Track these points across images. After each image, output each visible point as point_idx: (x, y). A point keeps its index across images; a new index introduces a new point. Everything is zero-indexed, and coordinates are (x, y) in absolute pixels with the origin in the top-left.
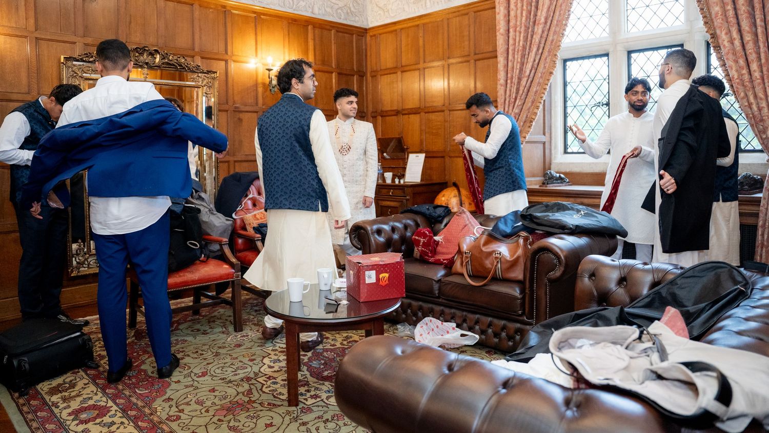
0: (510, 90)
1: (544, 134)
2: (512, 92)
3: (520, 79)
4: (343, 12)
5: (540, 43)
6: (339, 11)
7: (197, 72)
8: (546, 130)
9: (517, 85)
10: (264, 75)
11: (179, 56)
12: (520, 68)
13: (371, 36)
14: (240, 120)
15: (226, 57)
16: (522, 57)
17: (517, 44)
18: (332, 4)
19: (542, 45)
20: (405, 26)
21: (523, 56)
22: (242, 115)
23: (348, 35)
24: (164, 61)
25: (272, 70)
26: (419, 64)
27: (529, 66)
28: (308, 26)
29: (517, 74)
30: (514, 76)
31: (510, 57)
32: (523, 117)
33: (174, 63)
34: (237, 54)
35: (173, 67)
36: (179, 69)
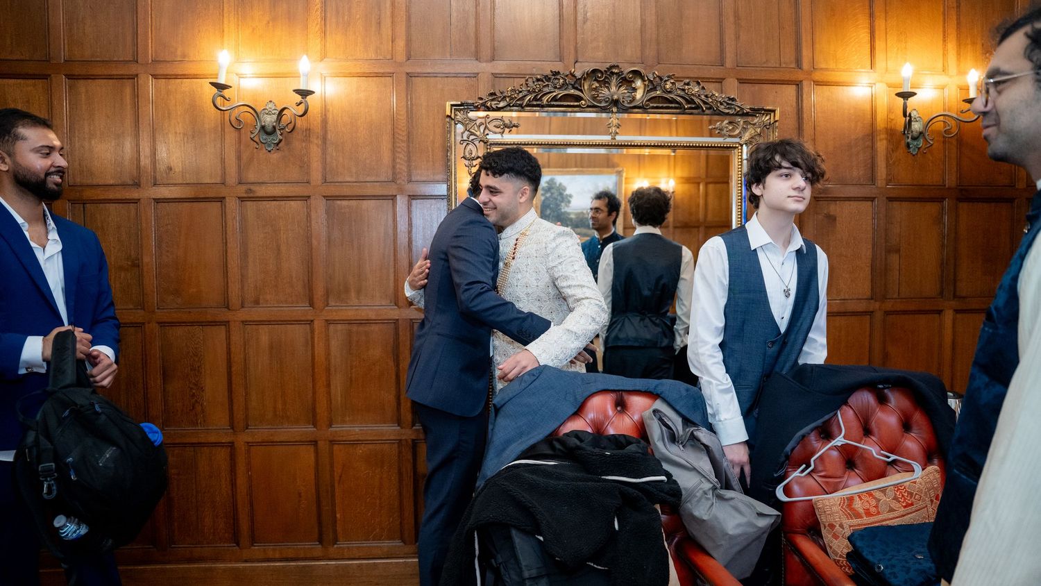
7: (728, 114)
10: (890, 110)
11: (687, 81)
14: (832, 219)
15: (799, 76)
22: (834, 208)
24: (653, 94)
25: (915, 94)
33: (675, 97)
34: (823, 66)
35: (673, 105)
36: (687, 109)
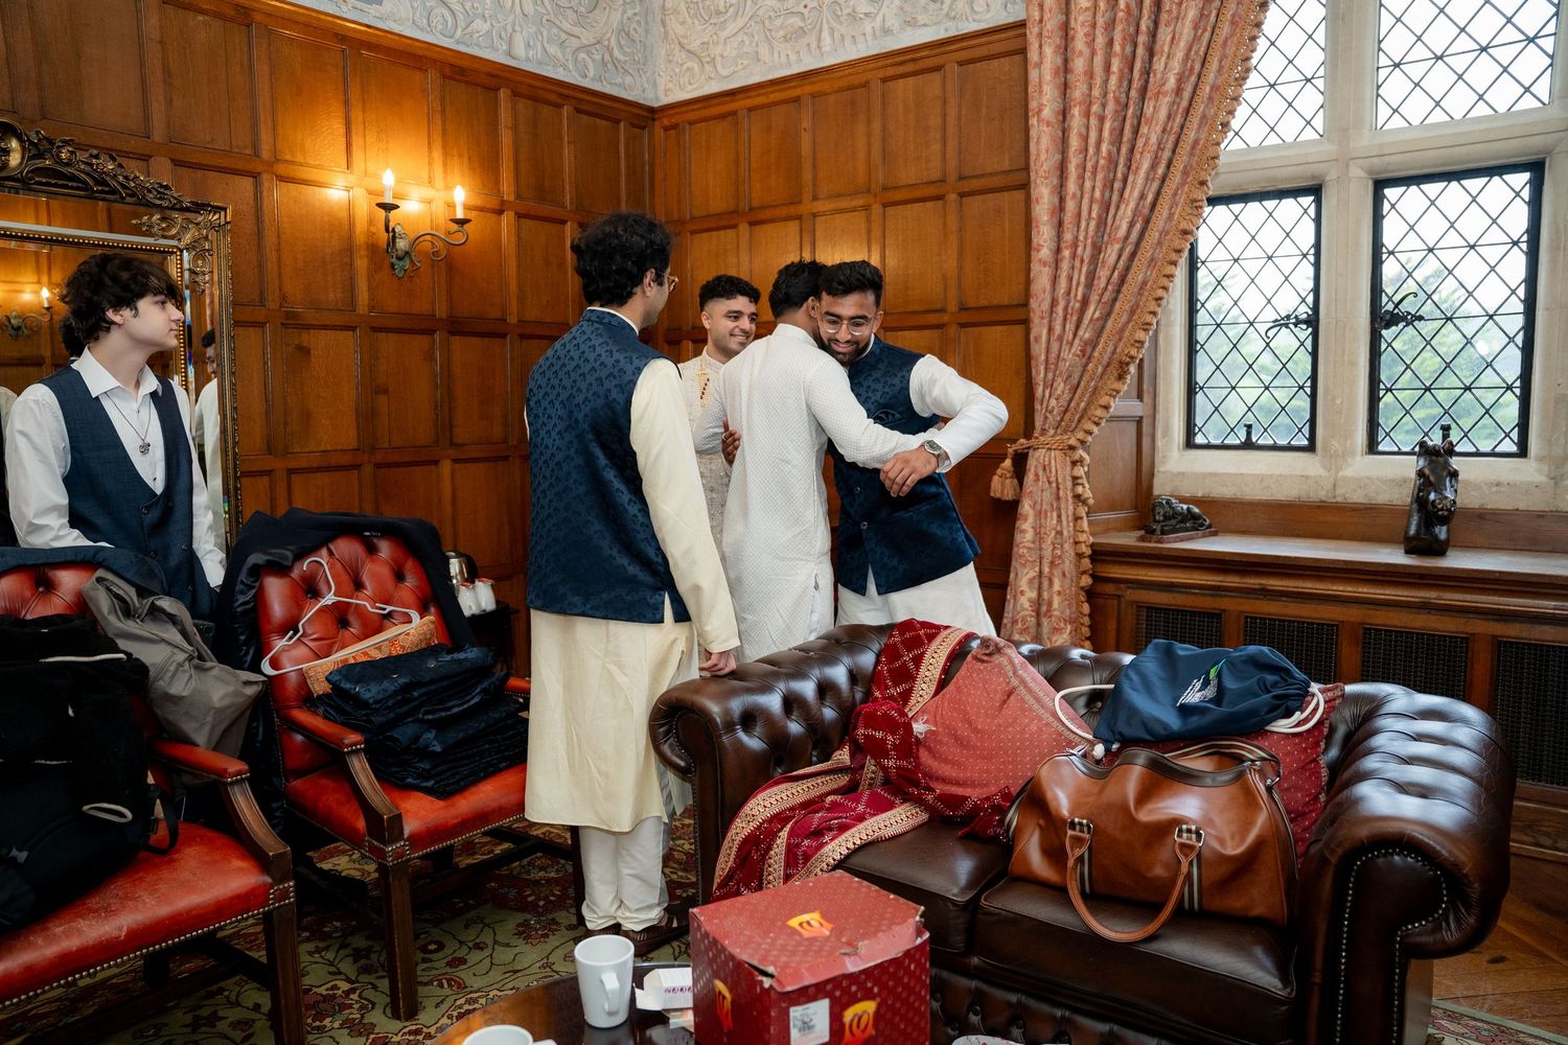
0: (1070, 279)
1: (1140, 397)
2: (1074, 283)
3: (1098, 249)
4: (593, 60)
5: (1160, 147)
6: (582, 55)
7: (159, 207)
8: (1145, 387)
9: (1090, 263)
10: (371, 222)
11: (95, 153)
12: (1099, 216)
13: (666, 129)
14: (304, 352)
15: (259, 168)
16: (1104, 186)
17: (1091, 151)
18: (564, 36)
19: (1167, 154)
20: (761, 100)
21: (1109, 185)
22: (308, 337)
23: (604, 122)
24: (38, 164)
25: (396, 207)
26: (800, 202)
27: (1127, 211)
28: (499, 89)
29: (1091, 233)
30: (1081, 238)
31: (1072, 186)
32: (1103, 351)
33: (76, 173)
34: (288, 157)
35: (75, 184)
36: (96, 192)
